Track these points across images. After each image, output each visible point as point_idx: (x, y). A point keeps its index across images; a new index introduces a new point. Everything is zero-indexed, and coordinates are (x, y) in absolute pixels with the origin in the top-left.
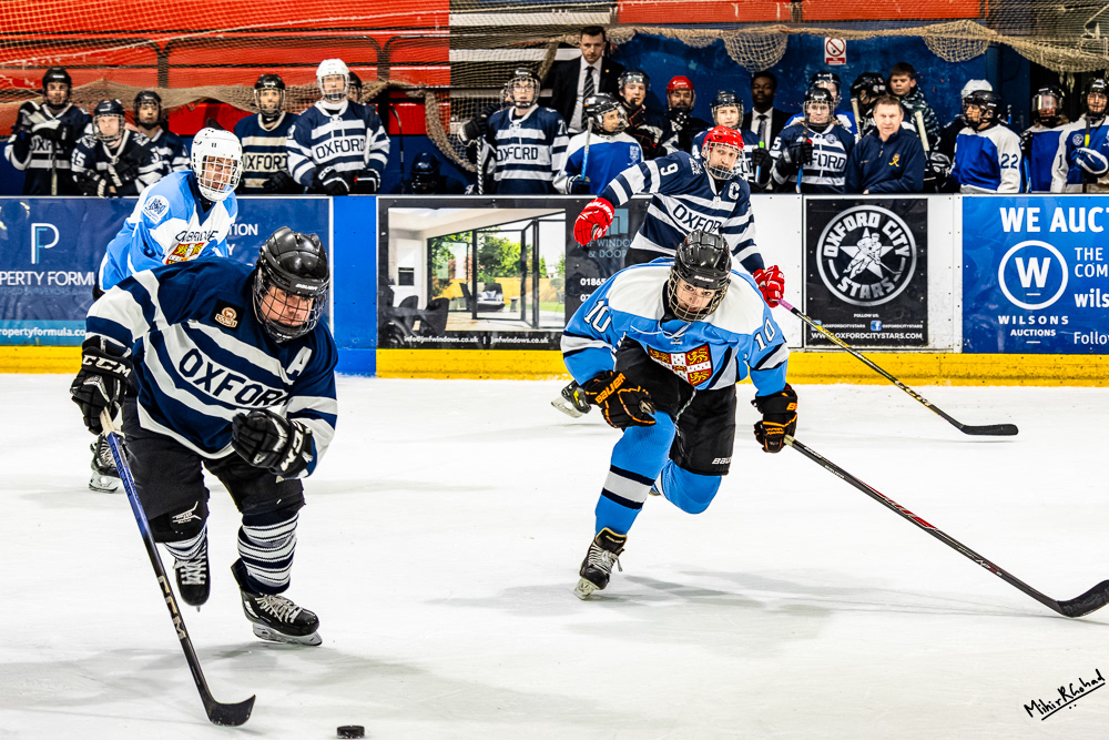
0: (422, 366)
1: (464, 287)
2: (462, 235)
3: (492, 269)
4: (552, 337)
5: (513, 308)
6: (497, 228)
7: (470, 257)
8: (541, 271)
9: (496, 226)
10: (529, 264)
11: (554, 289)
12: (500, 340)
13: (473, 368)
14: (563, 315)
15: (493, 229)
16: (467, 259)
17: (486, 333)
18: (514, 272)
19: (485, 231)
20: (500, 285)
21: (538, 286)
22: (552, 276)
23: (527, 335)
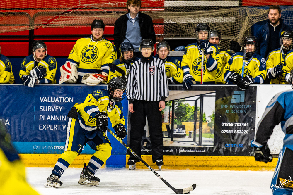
1: (168, 126)
2: (168, 103)
3: (181, 118)
4: (208, 150)
5: (190, 137)
6: (184, 100)
7: (171, 113)
8: (203, 119)
9: (183, 98)
10: (198, 116)
11: (209, 127)
13: (170, 164)
14: (213, 139)
15: (182, 100)
16: (170, 113)
17: (177, 147)
18: (191, 120)
19: (179, 101)
20: (184, 125)
21: (202, 126)
22: (208, 122)
23: (196, 149)
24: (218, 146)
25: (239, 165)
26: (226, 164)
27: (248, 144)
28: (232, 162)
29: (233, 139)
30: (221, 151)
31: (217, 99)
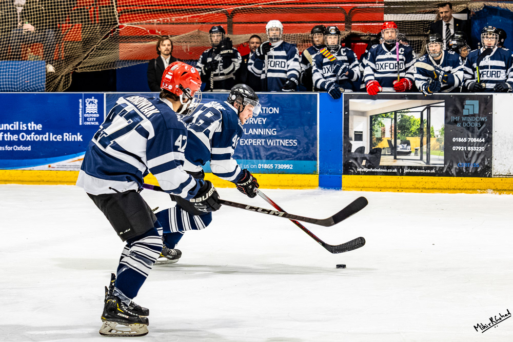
0: (366, 184)
1: (389, 142)
2: (389, 114)
3: (405, 132)
4: (437, 170)
5: (416, 154)
6: (408, 111)
7: (393, 126)
8: (431, 134)
9: (407, 109)
10: (425, 130)
11: (438, 143)
12: (409, 170)
13: (393, 186)
14: (443, 157)
15: (406, 111)
16: (391, 127)
17: (401, 167)
18: (416, 134)
19: (401, 112)
20: (409, 141)
21: (430, 142)
22: (437, 136)
23: (423, 168)
24: (449, 165)
25: (474, 188)
26: (459, 186)
27: (484, 163)
28: (466, 184)
29: (467, 157)
30: (453, 171)
31: (446, 111)
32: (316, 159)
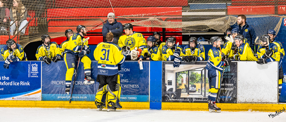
0: (174, 107)
1: (185, 86)
2: (185, 72)
3: (193, 81)
5: (199, 92)
8: (207, 81)
9: (194, 69)
10: (203, 80)
12: (195, 100)
13: (187, 108)
16: (186, 78)
17: (191, 98)
18: (199, 82)
19: (191, 71)
20: (195, 85)
21: (206, 85)
23: (202, 99)
25: (228, 109)
27: (233, 96)
28: (224, 107)
29: (224, 93)
30: (218, 100)
32: (148, 94)
